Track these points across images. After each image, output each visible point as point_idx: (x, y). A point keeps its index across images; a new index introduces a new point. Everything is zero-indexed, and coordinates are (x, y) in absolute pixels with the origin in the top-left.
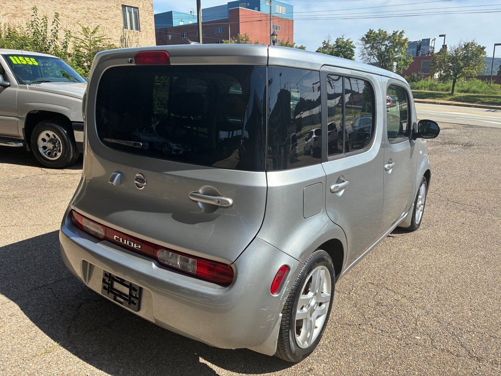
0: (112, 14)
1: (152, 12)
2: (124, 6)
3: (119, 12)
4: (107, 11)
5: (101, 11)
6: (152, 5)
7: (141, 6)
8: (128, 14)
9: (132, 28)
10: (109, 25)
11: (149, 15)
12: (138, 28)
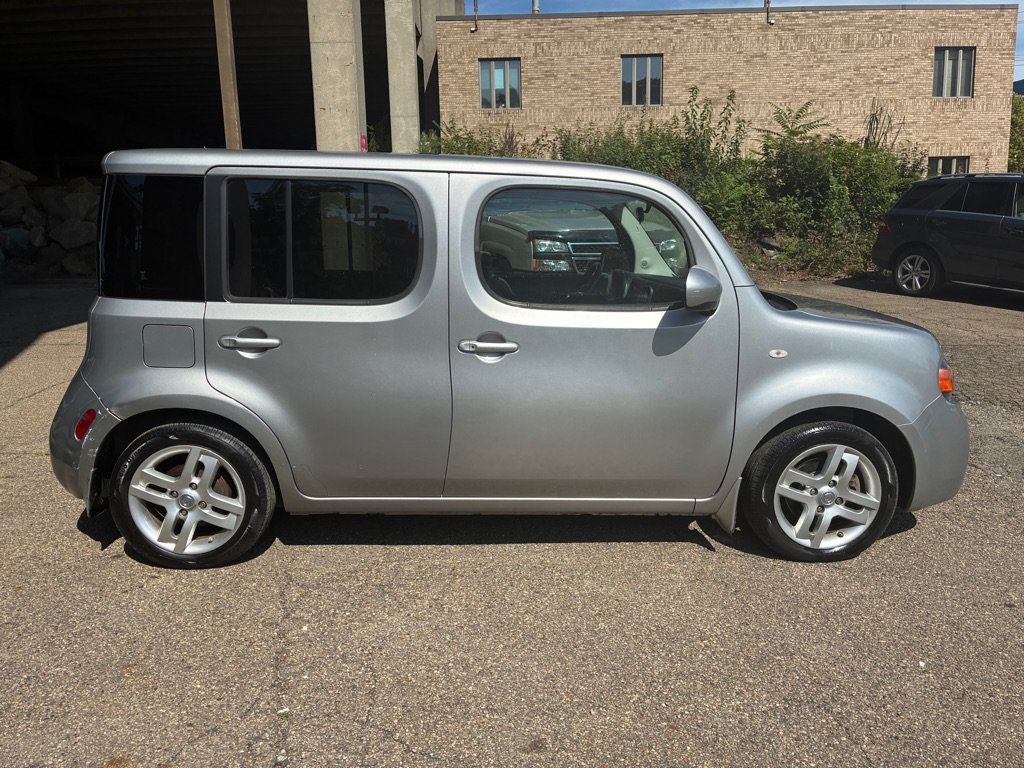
0: (908, 69)
1: (1012, 50)
2: (940, 50)
3: (927, 64)
4: (899, 66)
5: (884, 69)
6: (1013, 36)
7: (983, 43)
8: (948, 65)
9: (953, 93)
10: (898, 93)
11: (1000, 59)
12: (969, 90)
